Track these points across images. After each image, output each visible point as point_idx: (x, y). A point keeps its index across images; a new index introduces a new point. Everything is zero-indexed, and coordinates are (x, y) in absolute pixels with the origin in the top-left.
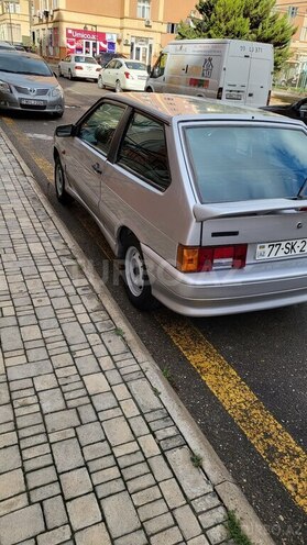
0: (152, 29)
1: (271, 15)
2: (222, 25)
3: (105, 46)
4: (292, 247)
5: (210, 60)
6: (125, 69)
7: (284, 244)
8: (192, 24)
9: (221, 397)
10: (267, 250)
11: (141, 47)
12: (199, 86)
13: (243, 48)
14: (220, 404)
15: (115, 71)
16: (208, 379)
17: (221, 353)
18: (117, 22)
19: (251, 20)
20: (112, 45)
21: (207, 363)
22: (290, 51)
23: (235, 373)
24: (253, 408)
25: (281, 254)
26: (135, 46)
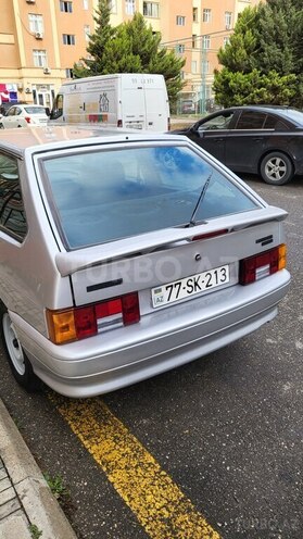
0: (51, 76)
1: (159, 51)
2: (114, 64)
3: (7, 96)
4: (196, 284)
5: (105, 95)
6: (25, 114)
7: (184, 282)
8: (85, 66)
9: (134, 506)
10: (165, 293)
11: (44, 94)
12: (99, 121)
13: (134, 81)
14: (134, 518)
15: (16, 117)
16: (117, 478)
17: (134, 432)
18: (15, 73)
19: (141, 57)
20: (13, 95)
21: (115, 452)
22: (183, 81)
23: (152, 460)
24: (177, 513)
25: (183, 294)
26: (38, 93)
